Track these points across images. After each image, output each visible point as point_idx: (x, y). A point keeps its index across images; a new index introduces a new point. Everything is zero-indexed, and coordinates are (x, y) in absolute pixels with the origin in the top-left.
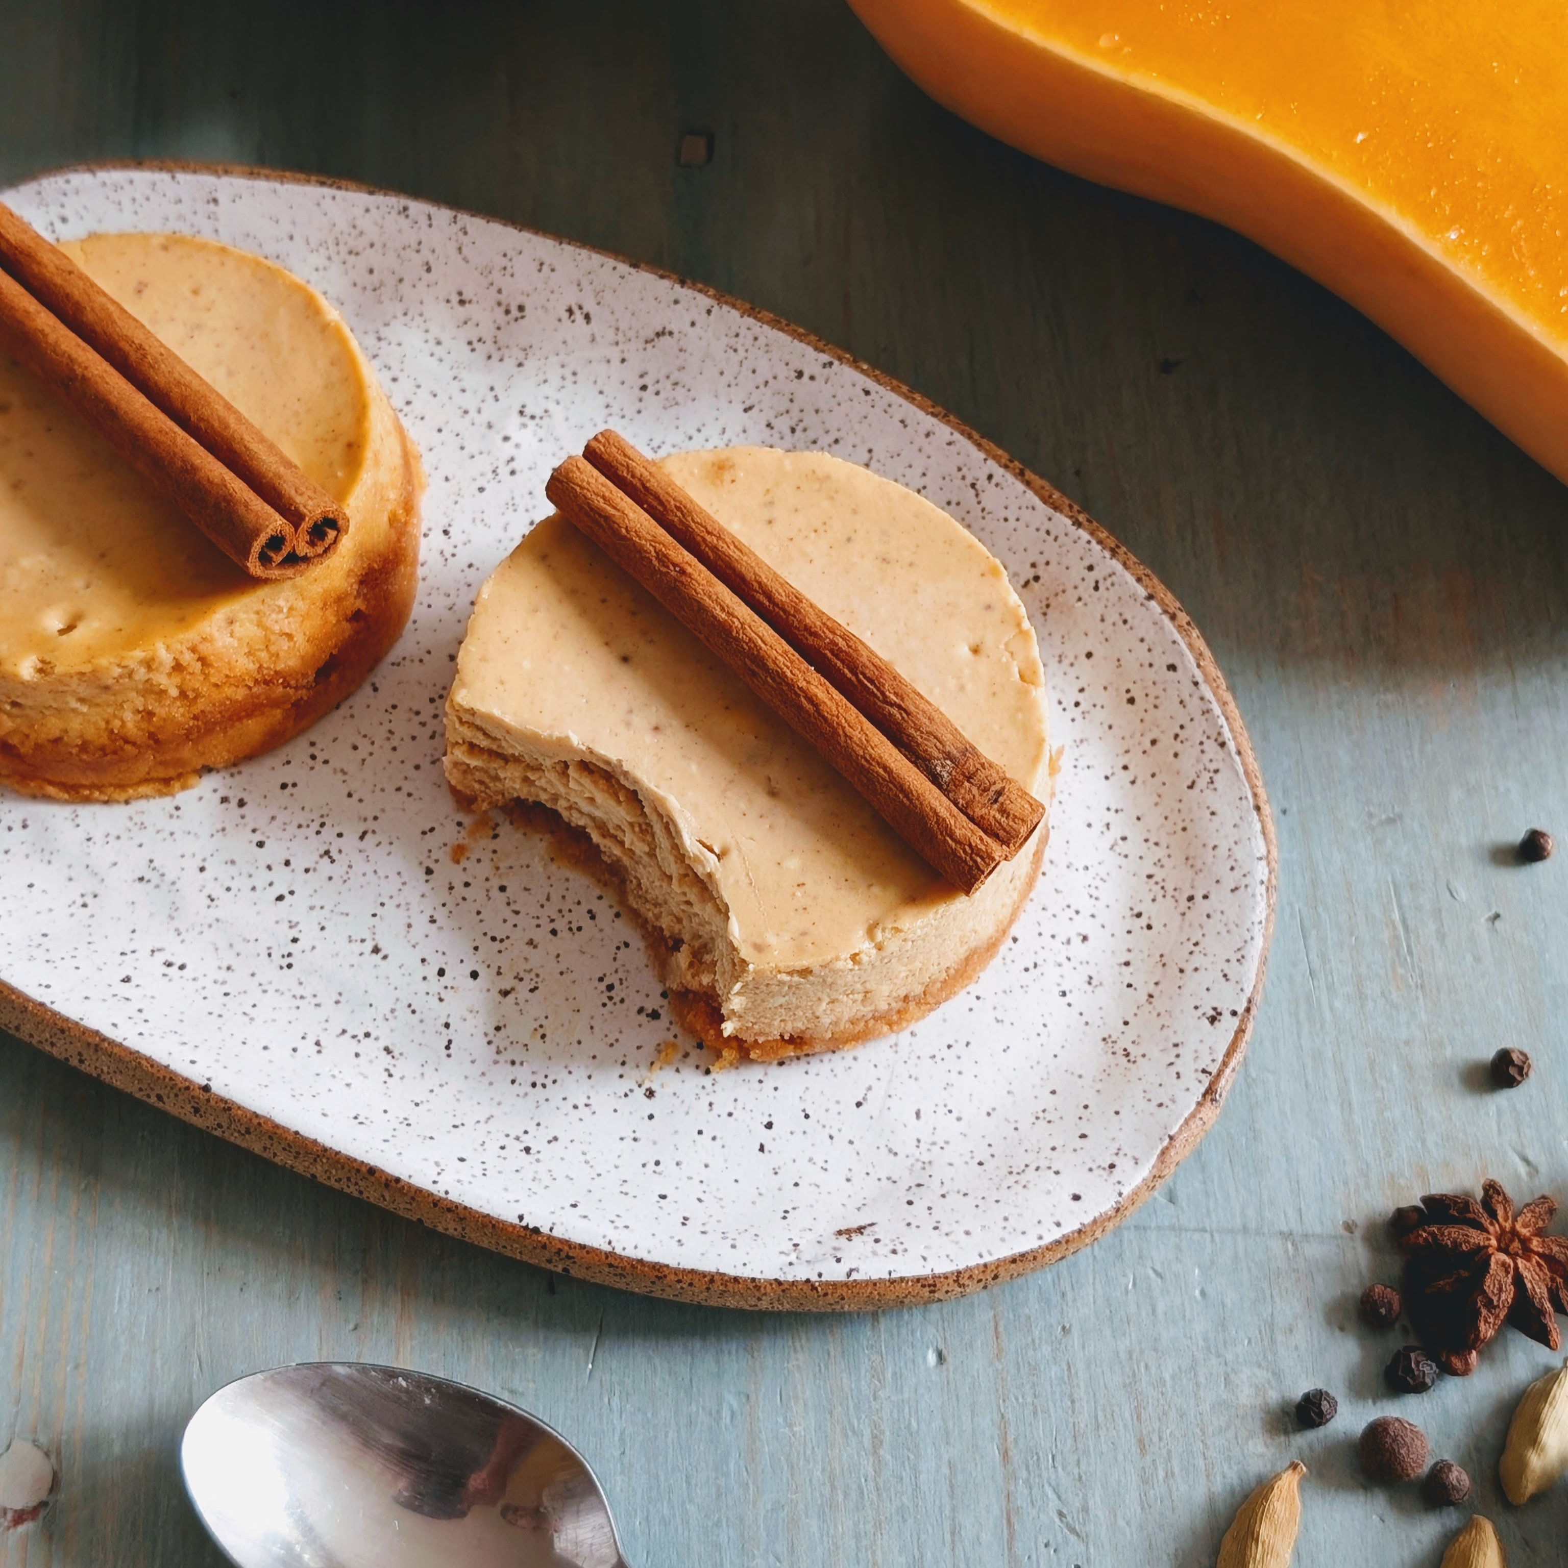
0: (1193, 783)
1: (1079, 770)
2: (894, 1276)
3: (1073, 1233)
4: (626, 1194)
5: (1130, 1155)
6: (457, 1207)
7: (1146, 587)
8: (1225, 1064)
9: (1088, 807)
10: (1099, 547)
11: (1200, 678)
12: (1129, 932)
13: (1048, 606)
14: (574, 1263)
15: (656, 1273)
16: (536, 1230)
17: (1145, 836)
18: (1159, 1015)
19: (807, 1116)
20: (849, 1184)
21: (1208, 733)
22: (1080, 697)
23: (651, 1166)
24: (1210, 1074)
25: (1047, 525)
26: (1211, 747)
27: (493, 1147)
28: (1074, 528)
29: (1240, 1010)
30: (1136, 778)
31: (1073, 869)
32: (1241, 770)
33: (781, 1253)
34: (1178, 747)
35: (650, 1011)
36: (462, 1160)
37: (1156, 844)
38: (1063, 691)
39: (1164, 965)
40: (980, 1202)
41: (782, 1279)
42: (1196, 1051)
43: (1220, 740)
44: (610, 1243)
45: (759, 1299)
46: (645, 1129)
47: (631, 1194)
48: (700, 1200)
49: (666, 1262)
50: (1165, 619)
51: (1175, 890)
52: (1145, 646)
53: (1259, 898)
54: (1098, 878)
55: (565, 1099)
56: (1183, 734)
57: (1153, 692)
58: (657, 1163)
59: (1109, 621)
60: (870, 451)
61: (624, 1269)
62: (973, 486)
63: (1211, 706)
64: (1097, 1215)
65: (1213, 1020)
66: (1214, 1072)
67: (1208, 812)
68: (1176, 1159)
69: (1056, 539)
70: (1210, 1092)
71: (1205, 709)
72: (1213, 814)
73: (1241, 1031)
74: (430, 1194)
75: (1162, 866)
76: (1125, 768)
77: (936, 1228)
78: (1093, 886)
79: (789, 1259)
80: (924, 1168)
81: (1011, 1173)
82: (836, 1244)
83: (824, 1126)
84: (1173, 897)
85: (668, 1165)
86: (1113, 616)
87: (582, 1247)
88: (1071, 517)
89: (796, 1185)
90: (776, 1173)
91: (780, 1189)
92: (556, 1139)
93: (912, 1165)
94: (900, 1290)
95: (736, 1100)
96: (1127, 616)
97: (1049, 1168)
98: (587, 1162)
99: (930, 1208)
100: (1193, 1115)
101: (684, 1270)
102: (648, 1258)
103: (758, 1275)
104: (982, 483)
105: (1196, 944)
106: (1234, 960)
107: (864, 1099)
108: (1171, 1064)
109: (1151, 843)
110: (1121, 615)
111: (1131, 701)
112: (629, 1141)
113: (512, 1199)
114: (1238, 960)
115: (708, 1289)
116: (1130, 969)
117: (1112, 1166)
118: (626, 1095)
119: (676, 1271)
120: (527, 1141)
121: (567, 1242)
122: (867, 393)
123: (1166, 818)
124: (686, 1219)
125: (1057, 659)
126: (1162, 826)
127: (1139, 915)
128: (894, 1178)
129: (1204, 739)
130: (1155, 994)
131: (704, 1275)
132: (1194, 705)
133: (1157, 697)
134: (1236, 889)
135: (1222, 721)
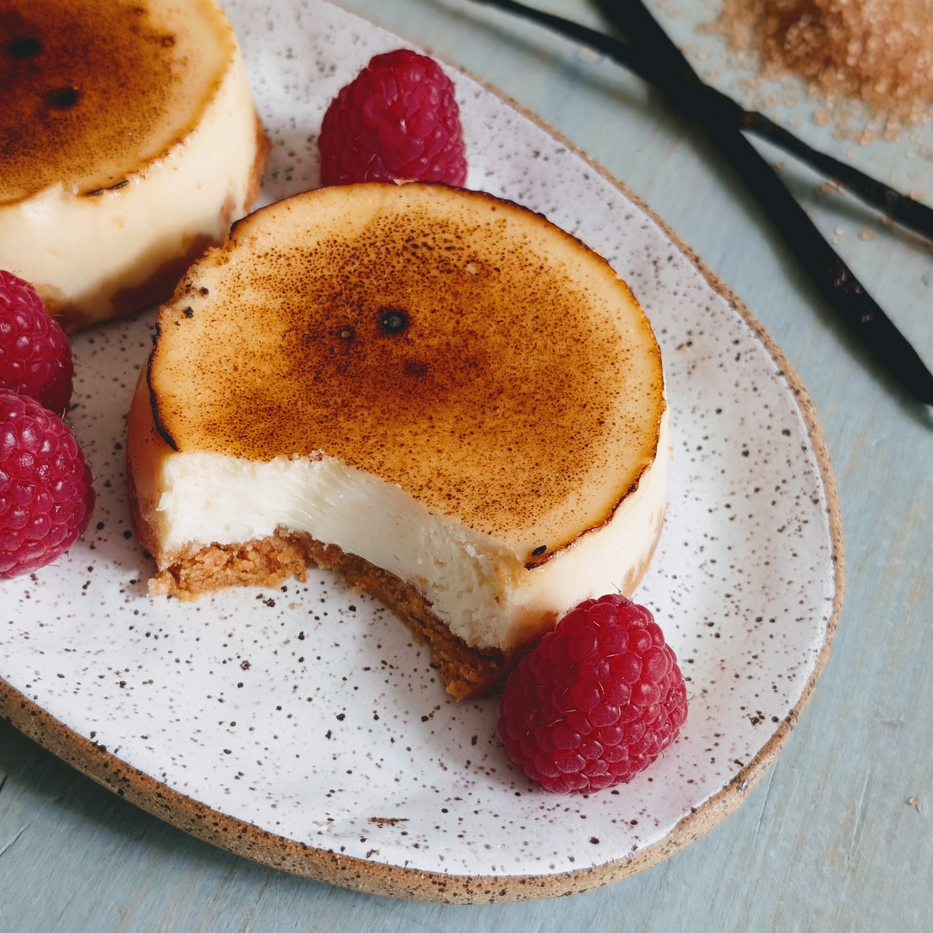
0: (784, 527)
1: (688, 500)
2: (409, 866)
3: (583, 871)
4: (195, 741)
5: (653, 817)
6: (40, 712)
7: (779, 365)
8: (757, 760)
9: (689, 530)
10: (747, 327)
11: (808, 443)
12: (699, 636)
13: (693, 367)
14: (129, 786)
15: (197, 812)
16: (103, 749)
17: (733, 563)
18: (708, 708)
19: (376, 718)
20: (396, 783)
21: (806, 490)
22: (703, 443)
23: (227, 725)
24: (742, 765)
25: (708, 303)
26: (806, 502)
27: (93, 674)
28: (730, 309)
29: (782, 718)
30: (735, 515)
31: (663, 574)
32: (827, 524)
33: (315, 822)
34: (777, 496)
35: (267, 599)
36: (61, 676)
37: (740, 571)
38: (690, 436)
39: (723, 668)
40: (507, 825)
41: (308, 844)
42: (734, 744)
43: (815, 497)
44: (164, 775)
45: (284, 859)
46: (232, 694)
47: (200, 743)
48: (259, 763)
49: (209, 804)
50: (790, 393)
51: (747, 610)
52: (767, 412)
53: (819, 631)
54: (683, 587)
55: (170, 652)
56: (784, 487)
57: (766, 449)
58: (233, 724)
59: (742, 386)
60: (578, 222)
61: (170, 801)
62: (655, 263)
63: (812, 469)
64: (609, 860)
65: (755, 721)
66: (746, 764)
67: (791, 553)
68: (695, 831)
69: (713, 315)
70: (738, 781)
71: (807, 470)
72: (795, 555)
73: (778, 736)
74: (21, 696)
75: (740, 590)
76: (728, 506)
77: (461, 836)
78: (677, 592)
79: (320, 829)
80: (466, 786)
81: (542, 808)
82: (367, 827)
83: (389, 730)
84: (744, 615)
85: (242, 728)
86: (746, 383)
87: (139, 773)
88: (729, 300)
89: (349, 772)
90: (335, 758)
91: (334, 772)
92: (151, 682)
93: (457, 781)
94: (412, 881)
95: (318, 689)
96: (759, 385)
97: (578, 811)
98: (171, 707)
99: (460, 819)
100: (718, 797)
101: (223, 815)
102: (194, 796)
103: (287, 836)
104: (663, 262)
105: (755, 657)
106: (785, 677)
107: (431, 716)
108: (710, 750)
109: (735, 570)
110: (753, 383)
111: (746, 454)
112: (214, 701)
113: (92, 717)
114: (789, 677)
115: (240, 837)
116: (692, 666)
117: (634, 823)
118: (224, 662)
119: (215, 815)
120: (125, 677)
121: (126, 766)
122: (587, 177)
123: (753, 552)
124: (240, 774)
125: (691, 409)
126: (748, 558)
127: (711, 625)
128: (437, 789)
129: (801, 494)
130: (709, 691)
131: (239, 823)
132: (799, 466)
133: (768, 454)
134: (801, 619)
135: (820, 482)
